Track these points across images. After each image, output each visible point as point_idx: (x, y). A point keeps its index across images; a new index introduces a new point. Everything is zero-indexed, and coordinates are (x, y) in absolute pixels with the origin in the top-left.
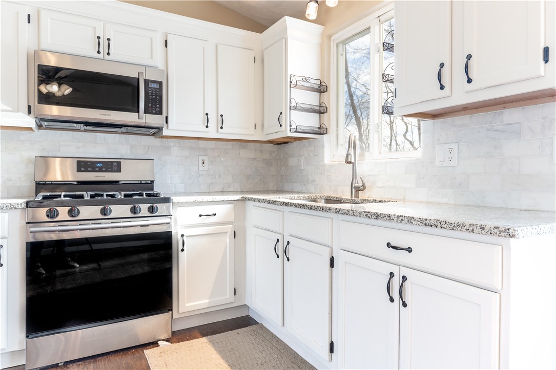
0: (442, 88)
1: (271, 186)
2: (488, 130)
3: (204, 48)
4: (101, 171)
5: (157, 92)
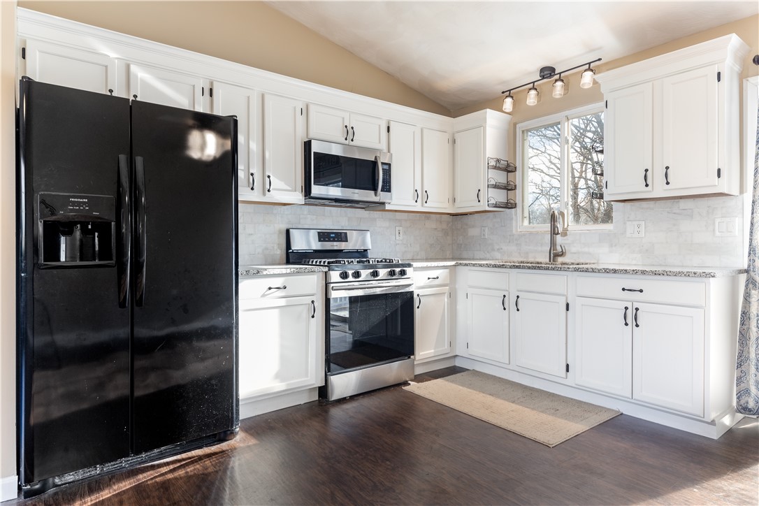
0: (647, 185)
1: (448, 254)
2: (668, 212)
3: (414, 132)
4: (334, 241)
5: (387, 173)
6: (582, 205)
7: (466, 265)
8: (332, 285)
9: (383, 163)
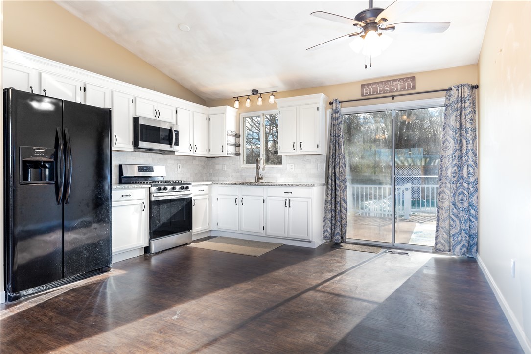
0: (294, 149)
3: (189, 114)
4: (146, 171)
5: (177, 135)
6: (270, 149)
7: (217, 184)
8: (153, 194)
9: (175, 130)
